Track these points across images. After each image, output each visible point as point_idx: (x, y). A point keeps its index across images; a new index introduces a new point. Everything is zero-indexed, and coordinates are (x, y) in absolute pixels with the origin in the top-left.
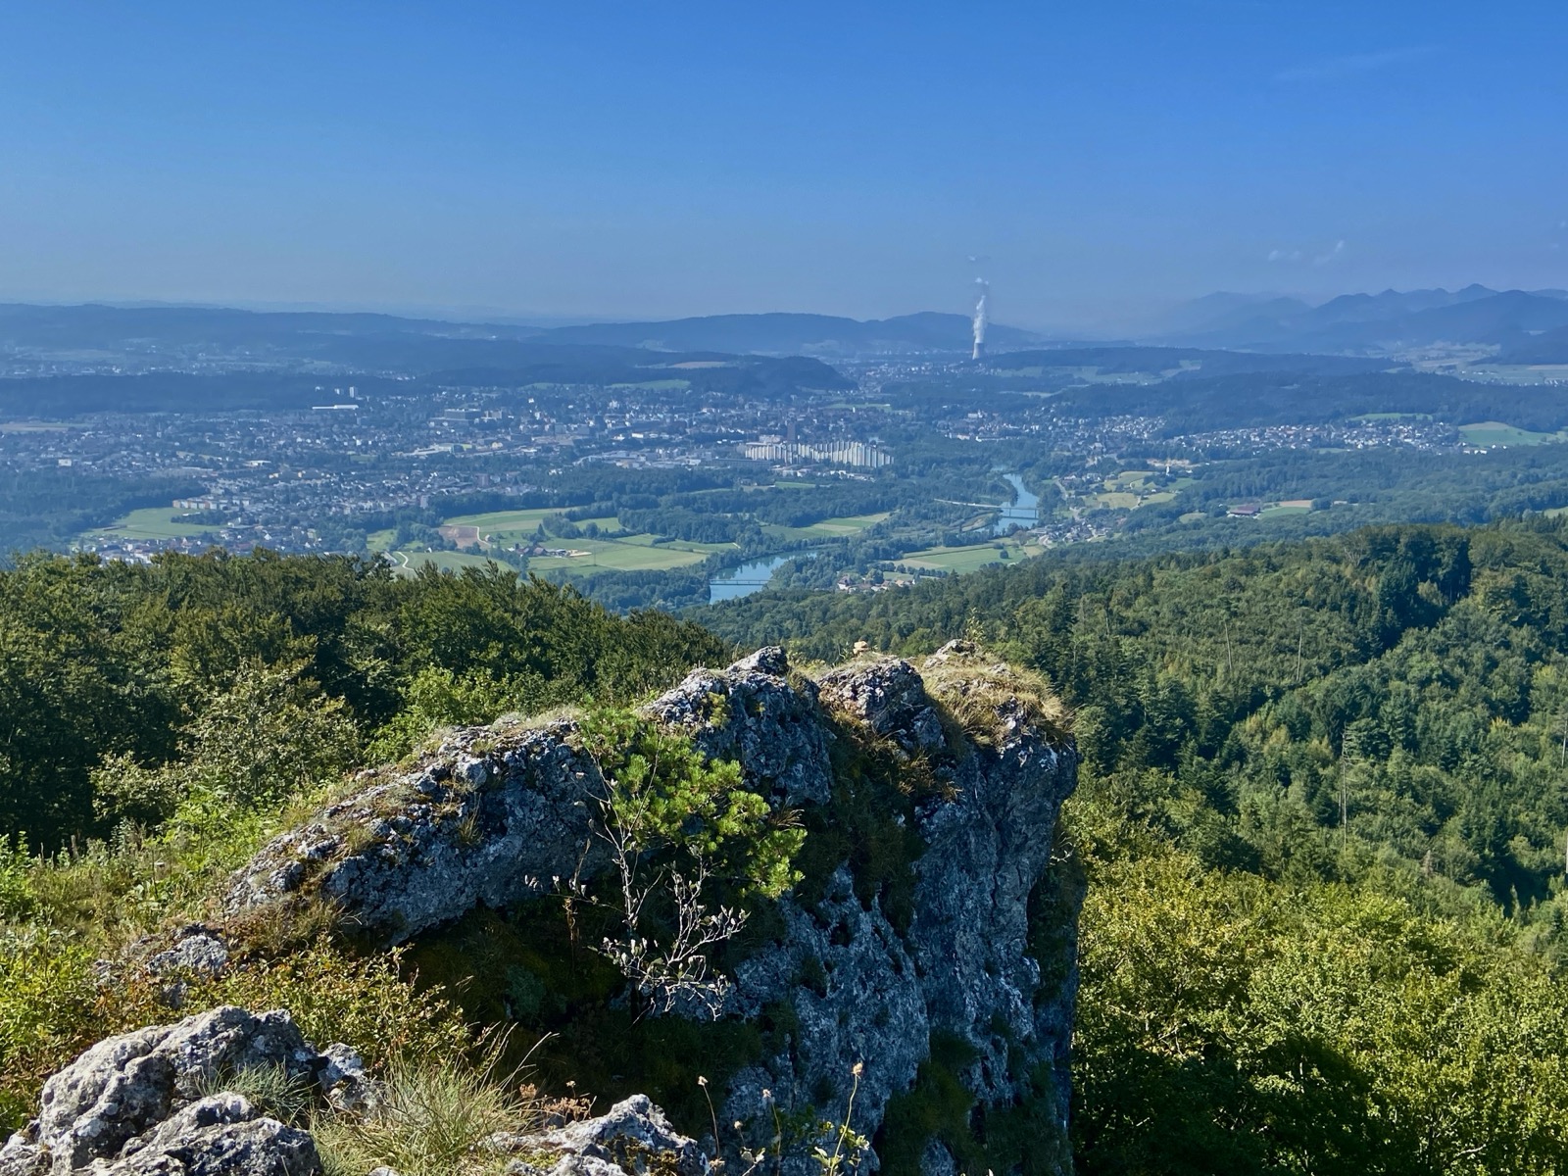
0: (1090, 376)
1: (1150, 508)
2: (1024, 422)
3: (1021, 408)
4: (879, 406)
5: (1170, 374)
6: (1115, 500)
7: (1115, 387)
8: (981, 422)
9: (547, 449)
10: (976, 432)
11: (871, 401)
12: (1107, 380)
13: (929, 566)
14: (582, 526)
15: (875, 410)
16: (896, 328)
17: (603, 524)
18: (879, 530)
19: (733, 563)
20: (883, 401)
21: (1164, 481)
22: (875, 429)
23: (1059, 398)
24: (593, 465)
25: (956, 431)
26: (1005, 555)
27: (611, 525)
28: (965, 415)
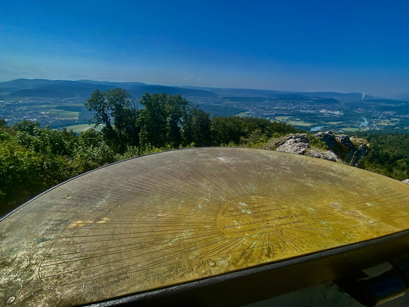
0: (383, 104)
1: (389, 126)
2: (369, 110)
3: (369, 108)
4: (343, 106)
5: (399, 105)
6: (382, 124)
7: (387, 106)
8: (361, 110)
9: (291, 109)
10: (359, 111)
11: (342, 105)
12: (386, 105)
13: (346, 130)
14: (294, 119)
15: (343, 107)
16: (349, 95)
17: (297, 119)
18: (339, 124)
19: (315, 126)
20: (344, 106)
21: (393, 122)
22: (342, 110)
23: (376, 107)
24: (297, 111)
25: (356, 111)
26: (360, 130)
27: (298, 119)
28: (358, 108)
